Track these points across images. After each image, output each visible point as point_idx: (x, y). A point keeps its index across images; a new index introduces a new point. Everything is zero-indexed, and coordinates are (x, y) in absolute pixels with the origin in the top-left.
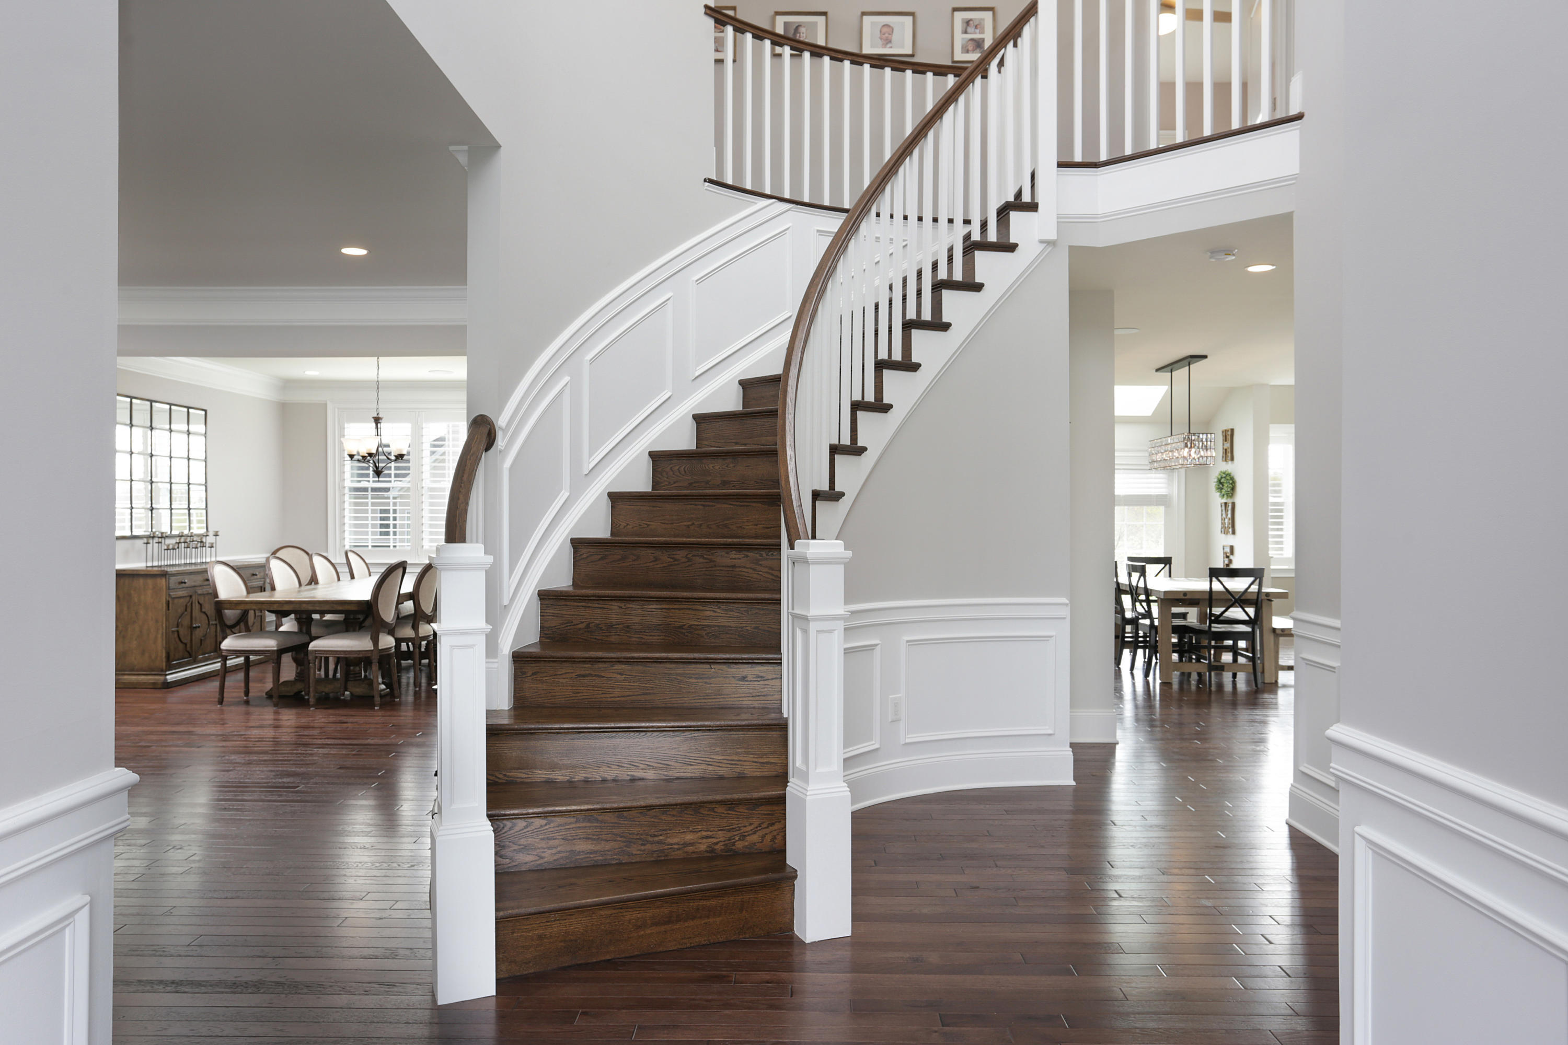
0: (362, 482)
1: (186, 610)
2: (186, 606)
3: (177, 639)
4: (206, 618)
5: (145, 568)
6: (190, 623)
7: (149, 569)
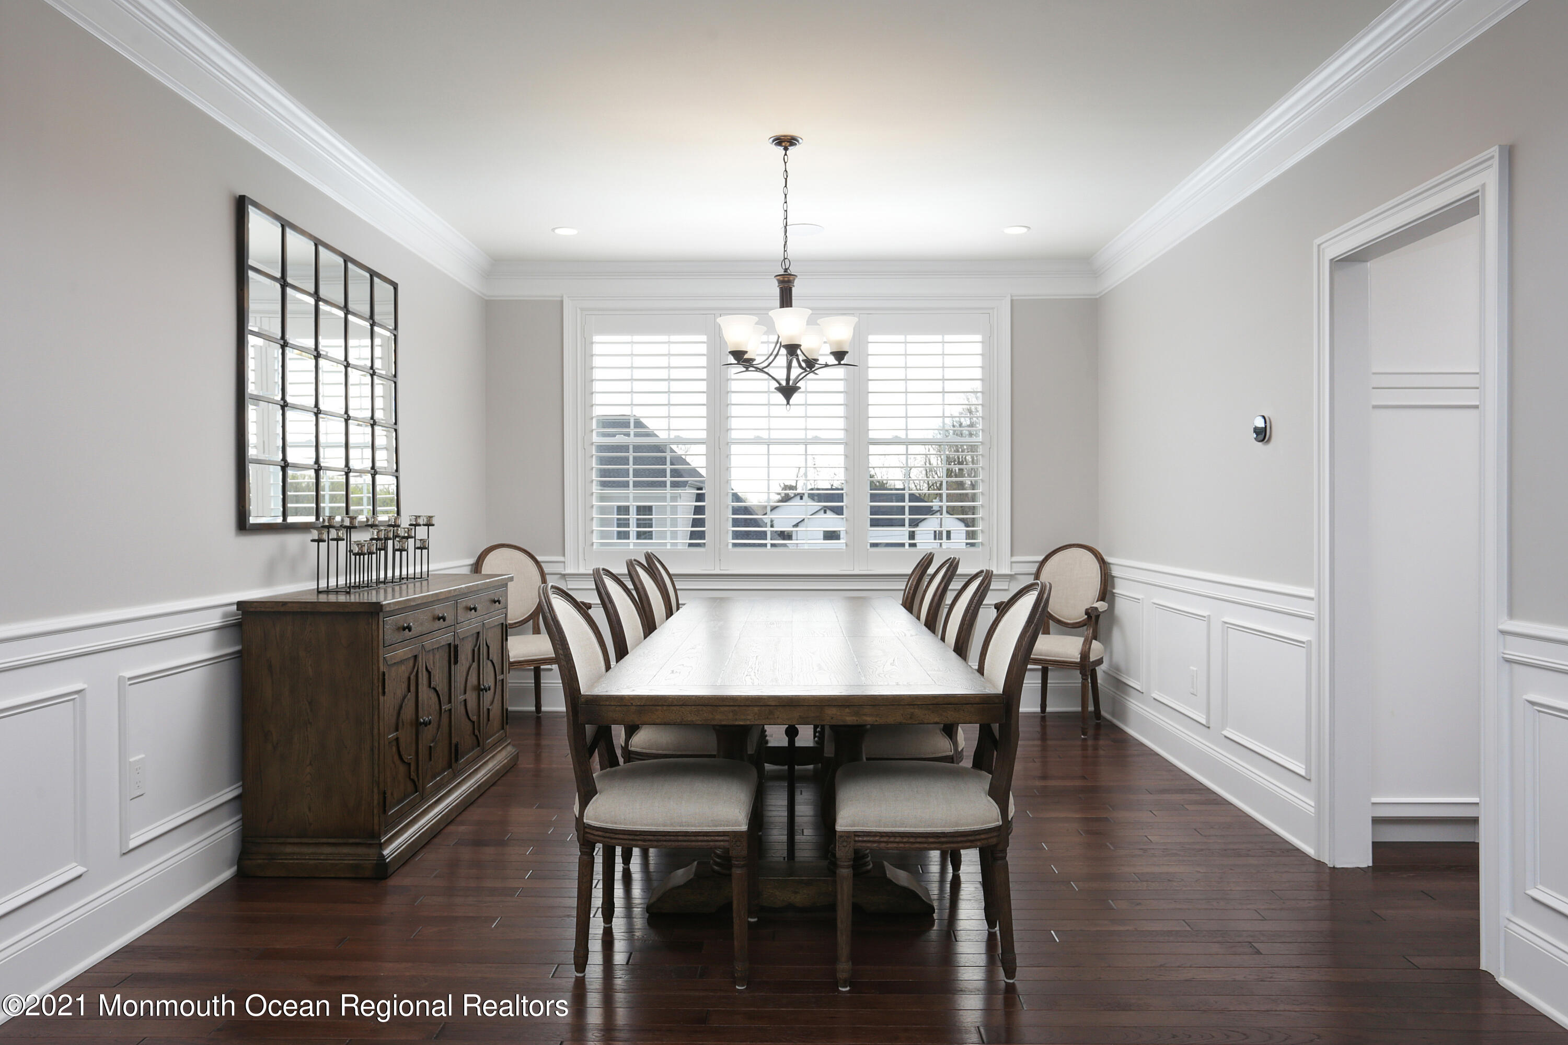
0: (617, 436)
1: (409, 691)
2: (409, 678)
3: (396, 757)
4: (437, 699)
5: (313, 598)
6: (414, 716)
7: (323, 598)
